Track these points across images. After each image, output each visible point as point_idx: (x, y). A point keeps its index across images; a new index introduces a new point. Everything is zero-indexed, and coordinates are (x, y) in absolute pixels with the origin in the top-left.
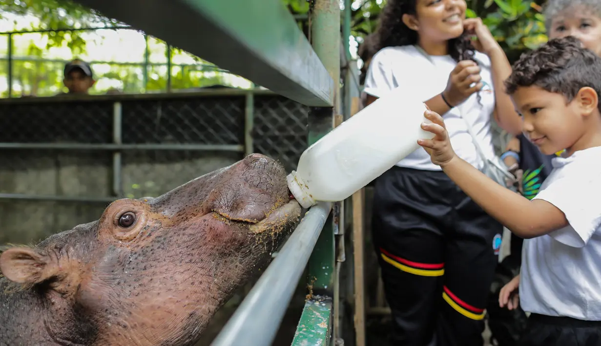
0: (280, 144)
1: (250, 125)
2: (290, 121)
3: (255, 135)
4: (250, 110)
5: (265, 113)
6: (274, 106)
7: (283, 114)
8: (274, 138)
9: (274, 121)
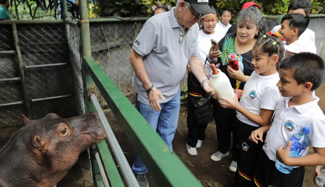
0: (35, 48)
1: (17, 40)
2: (39, 37)
3: (20, 45)
4: (15, 32)
5: (23, 33)
6: (29, 29)
7: (34, 33)
8: (32, 46)
9: (30, 37)
